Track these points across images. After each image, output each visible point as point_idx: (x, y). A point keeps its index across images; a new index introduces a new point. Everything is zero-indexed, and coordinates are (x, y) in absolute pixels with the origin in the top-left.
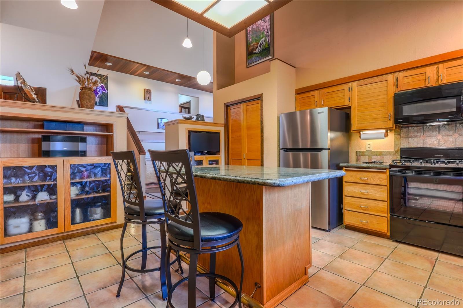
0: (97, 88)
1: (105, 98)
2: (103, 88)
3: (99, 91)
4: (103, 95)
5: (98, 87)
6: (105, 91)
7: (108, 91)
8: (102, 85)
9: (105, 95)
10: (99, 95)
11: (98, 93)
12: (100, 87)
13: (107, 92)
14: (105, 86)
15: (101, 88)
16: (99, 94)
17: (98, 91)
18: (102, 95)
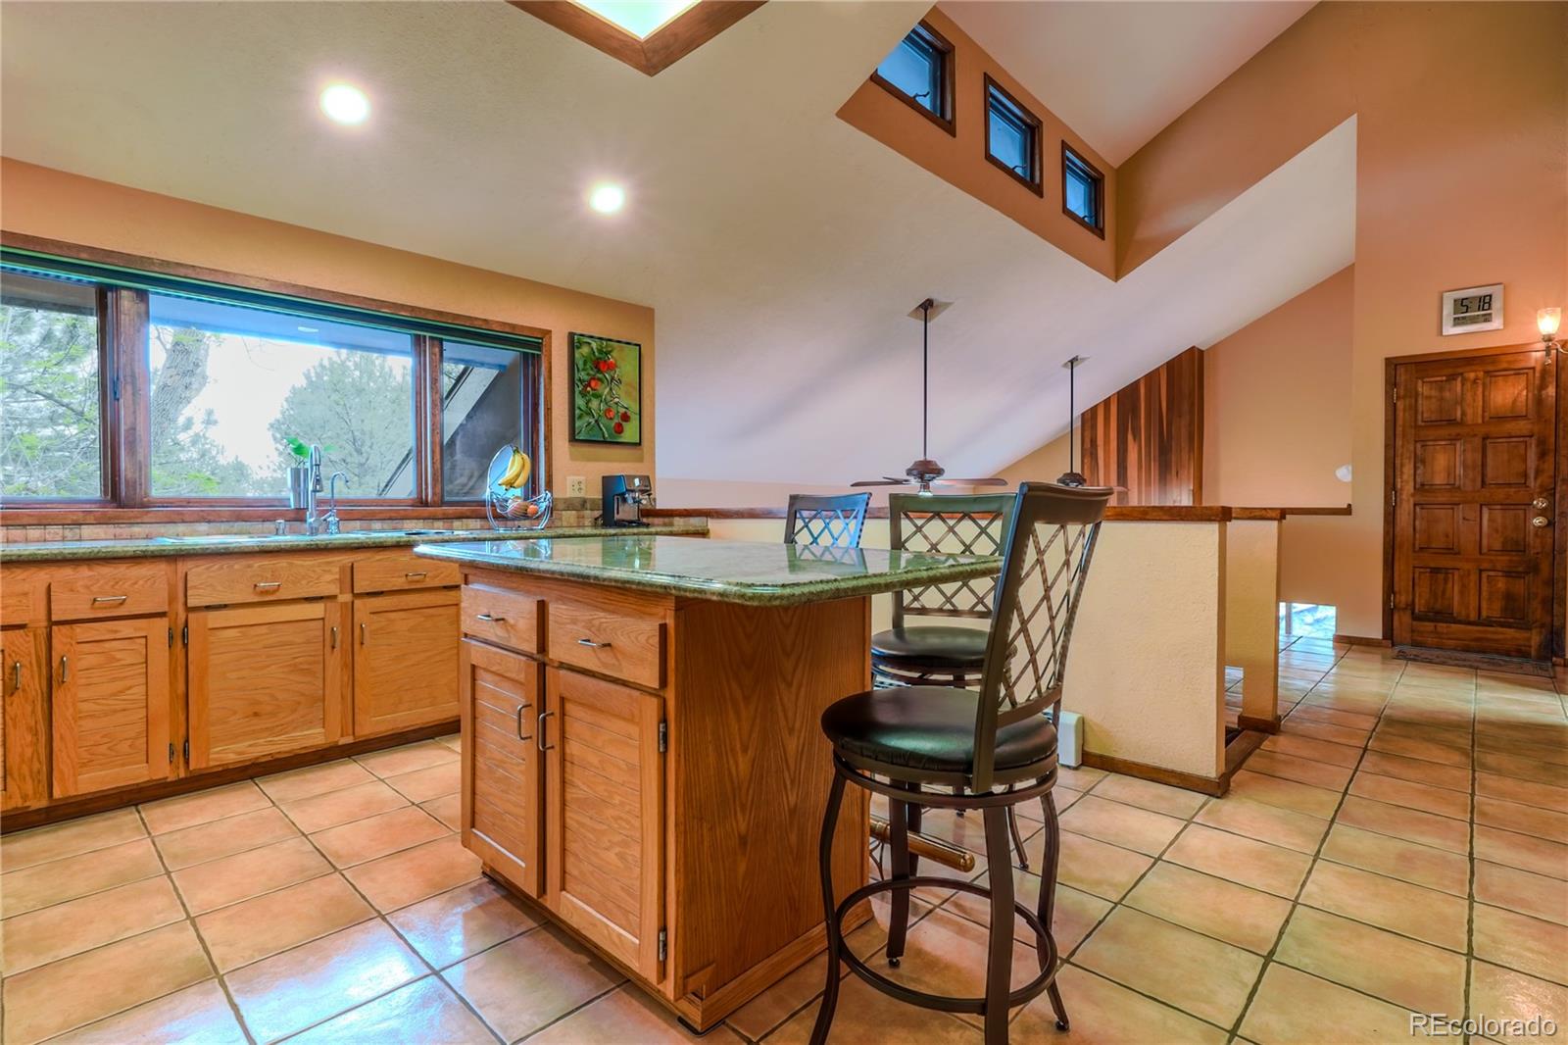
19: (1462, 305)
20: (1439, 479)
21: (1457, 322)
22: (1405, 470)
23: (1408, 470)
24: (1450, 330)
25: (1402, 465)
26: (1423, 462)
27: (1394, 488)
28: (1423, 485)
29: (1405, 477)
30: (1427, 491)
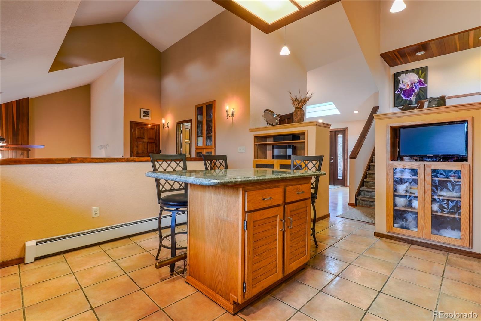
0: (413, 86)
1: (424, 94)
2: (421, 83)
3: (416, 88)
4: (421, 91)
5: (414, 84)
6: (424, 85)
7: (427, 84)
8: (420, 80)
9: (423, 90)
10: (416, 92)
11: (414, 91)
12: (416, 83)
13: (425, 86)
14: (423, 80)
15: (418, 84)
16: (416, 90)
17: (414, 88)
18: (419, 92)
19: (144, 112)
20: (140, 151)
21: (144, 116)
22: (134, 148)
23: (135, 148)
24: (142, 117)
25: (134, 147)
26: (137, 147)
27: (132, 153)
28: (137, 152)
29: (134, 150)
30: (138, 153)
